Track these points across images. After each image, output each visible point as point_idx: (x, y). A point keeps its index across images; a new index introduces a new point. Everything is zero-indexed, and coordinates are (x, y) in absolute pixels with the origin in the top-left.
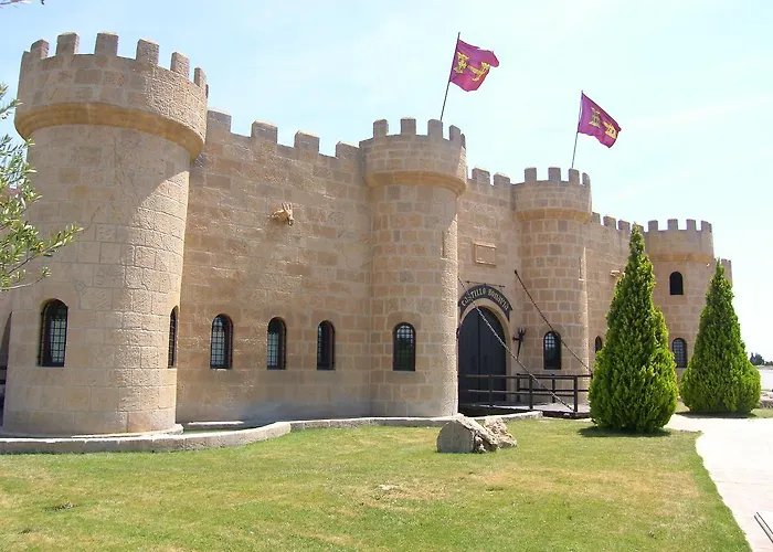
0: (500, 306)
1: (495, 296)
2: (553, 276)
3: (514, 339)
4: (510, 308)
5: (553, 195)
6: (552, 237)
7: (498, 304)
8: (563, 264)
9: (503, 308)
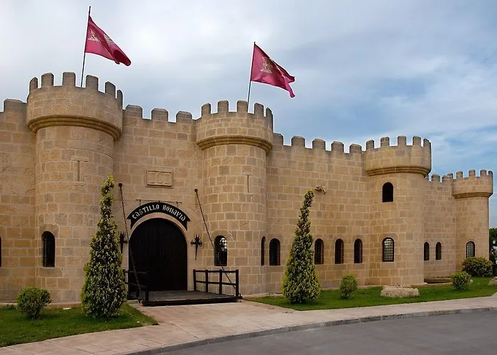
0: (177, 218)
1: (171, 210)
2: (221, 192)
3: (192, 243)
4: (188, 219)
5: (220, 125)
6: (222, 160)
7: (175, 216)
8: (229, 182)
9: (180, 220)
